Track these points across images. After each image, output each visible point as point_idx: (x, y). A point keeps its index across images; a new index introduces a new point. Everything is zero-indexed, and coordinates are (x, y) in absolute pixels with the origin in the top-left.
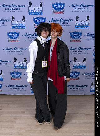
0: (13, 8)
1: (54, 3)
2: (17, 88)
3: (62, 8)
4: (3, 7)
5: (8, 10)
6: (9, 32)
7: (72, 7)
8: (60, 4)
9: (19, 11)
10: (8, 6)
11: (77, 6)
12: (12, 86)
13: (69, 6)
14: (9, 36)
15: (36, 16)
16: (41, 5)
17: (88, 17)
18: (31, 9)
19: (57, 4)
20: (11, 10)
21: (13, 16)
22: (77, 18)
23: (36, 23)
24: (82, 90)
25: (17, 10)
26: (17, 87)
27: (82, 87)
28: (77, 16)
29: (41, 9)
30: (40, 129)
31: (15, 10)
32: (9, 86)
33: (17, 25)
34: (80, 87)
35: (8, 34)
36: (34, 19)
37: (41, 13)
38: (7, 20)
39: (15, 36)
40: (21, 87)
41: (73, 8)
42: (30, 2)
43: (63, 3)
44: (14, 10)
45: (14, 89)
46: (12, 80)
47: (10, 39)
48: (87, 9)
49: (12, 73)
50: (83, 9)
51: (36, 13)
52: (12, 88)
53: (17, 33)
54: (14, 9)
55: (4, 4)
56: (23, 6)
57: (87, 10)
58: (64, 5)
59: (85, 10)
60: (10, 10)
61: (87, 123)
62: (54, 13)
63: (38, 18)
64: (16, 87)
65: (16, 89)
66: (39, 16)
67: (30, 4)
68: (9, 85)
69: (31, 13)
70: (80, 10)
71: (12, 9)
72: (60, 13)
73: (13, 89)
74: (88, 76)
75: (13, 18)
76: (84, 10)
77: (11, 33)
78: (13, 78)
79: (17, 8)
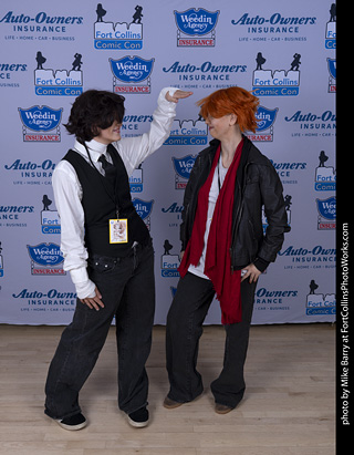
0: (42, 25)
1: (181, 9)
2: (50, 302)
3: (210, 28)
4: (8, 21)
5: (23, 33)
6: (26, 107)
7: (243, 23)
8: (202, 12)
9: (61, 34)
10: (23, 18)
11: (258, 20)
12: (36, 294)
13: (233, 22)
14: (26, 121)
15: (119, 54)
16: (138, 16)
17: (297, 57)
18: (104, 29)
19: (190, 13)
20: (35, 34)
21: (39, 53)
22: (260, 60)
23: (118, 76)
24: (276, 308)
25: (55, 34)
26: (53, 300)
27: (277, 298)
28: (260, 54)
29: (136, 29)
30: (135, 444)
31: (49, 34)
32: (24, 294)
33: (54, 83)
34: (273, 298)
35: (23, 113)
36: (113, 64)
37: (137, 43)
38: (18, 66)
39: (45, 122)
40: (64, 299)
41: (246, 26)
42: (100, 6)
43: (211, 10)
44: (44, 34)
45: (42, 306)
46: (35, 272)
47: (29, 131)
48: (293, 30)
49: (36, 248)
50: (278, 30)
51: (120, 44)
52: (34, 302)
53: (52, 112)
54: (45, 29)
55: (10, 13)
56: (76, 20)
57: (294, 35)
58: (214, 16)
59: (288, 34)
60: (29, 34)
61: (294, 420)
62: (181, 43)
63: (125, 60)
64: (46, 298)
65: (48, 306)
66: (132, 53)
67: (101, 12)
68: (25, 291)
69: (102, 43)
70: (269, 35)
71: (38, 29)
72: (203, 44)
73: (37, 306)
74: (298, 260)
75: (41, 60)
76: (282, 35)
77: (34, 110)
78: (37, 266)
79: (54, 25)
